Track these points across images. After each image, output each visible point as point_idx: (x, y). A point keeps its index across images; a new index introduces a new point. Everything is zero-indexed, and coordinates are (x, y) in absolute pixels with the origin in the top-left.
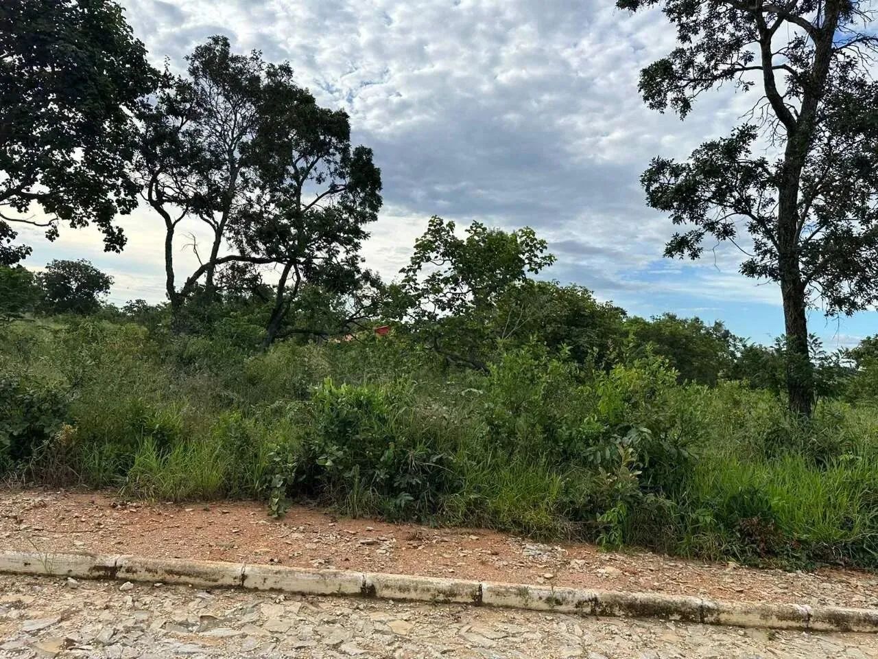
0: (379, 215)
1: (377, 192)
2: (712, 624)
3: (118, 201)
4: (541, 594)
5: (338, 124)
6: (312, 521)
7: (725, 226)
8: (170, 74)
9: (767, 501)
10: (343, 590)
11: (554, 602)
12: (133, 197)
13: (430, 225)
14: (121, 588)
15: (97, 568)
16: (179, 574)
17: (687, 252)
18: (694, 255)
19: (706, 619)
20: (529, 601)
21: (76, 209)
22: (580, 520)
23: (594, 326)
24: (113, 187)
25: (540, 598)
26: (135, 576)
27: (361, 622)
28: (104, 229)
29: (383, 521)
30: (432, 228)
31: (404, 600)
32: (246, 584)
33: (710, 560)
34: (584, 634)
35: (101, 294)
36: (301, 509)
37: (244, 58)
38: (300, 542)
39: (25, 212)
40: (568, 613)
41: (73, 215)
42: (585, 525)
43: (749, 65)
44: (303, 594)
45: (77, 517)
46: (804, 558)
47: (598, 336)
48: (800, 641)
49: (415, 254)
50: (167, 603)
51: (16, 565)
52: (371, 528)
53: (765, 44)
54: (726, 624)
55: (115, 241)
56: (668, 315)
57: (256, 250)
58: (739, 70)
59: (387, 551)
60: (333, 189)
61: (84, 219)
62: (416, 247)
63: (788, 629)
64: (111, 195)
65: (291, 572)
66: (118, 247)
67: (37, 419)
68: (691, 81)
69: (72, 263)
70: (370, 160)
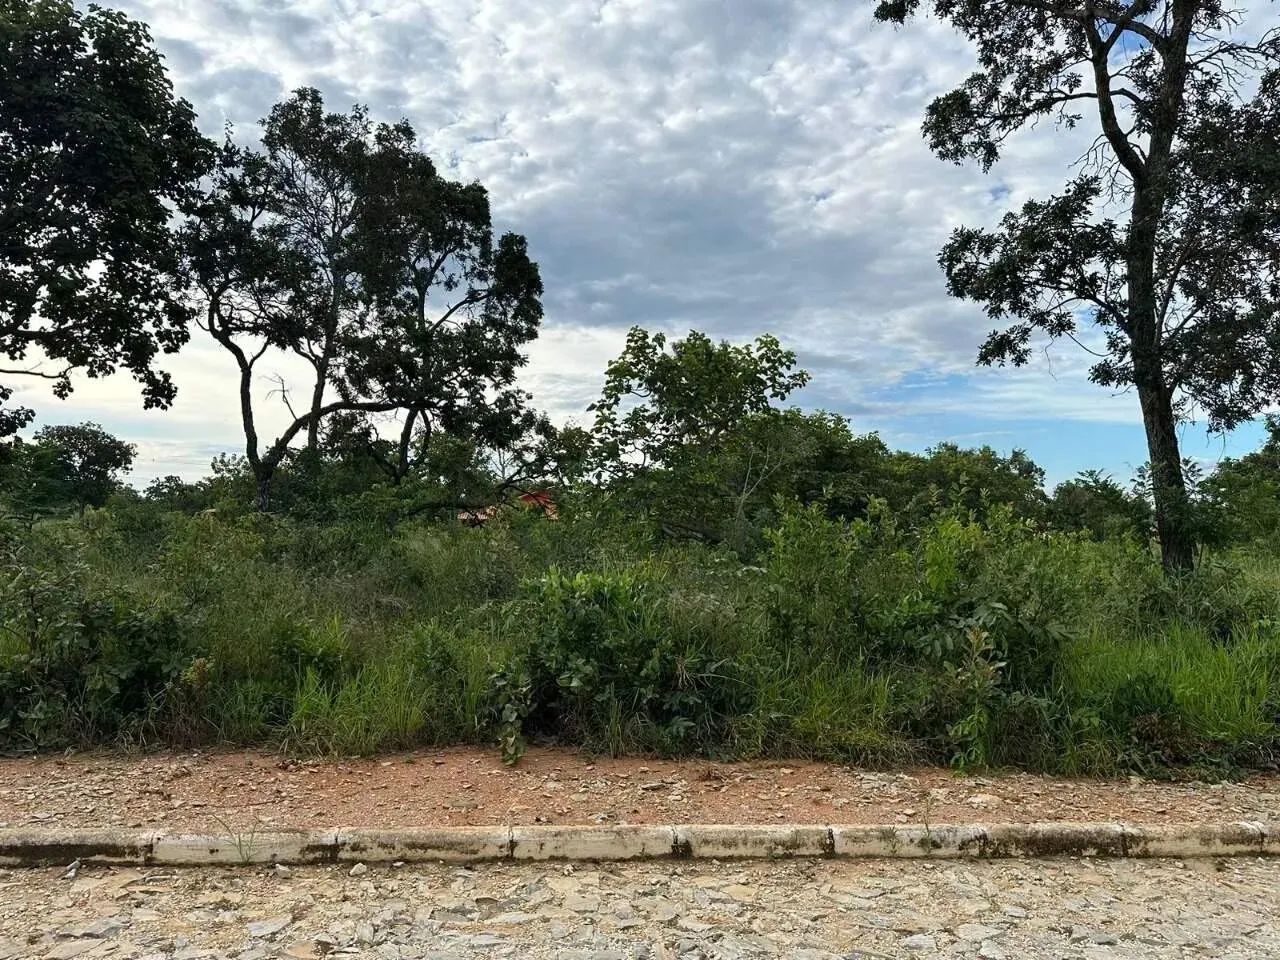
0: (539, 330)
1: (536, 297)
2: (1138, 857)
3: (158, 334)
4: (912, 836)
5: (472, 203)
6: (561, 765)
7: (1060, 317)
8: (234, 147)
9: (1168, 691)
10: (647, 851)
11: (930, 844)
12: (182, 327)
13: (629, 341)
14: (351, 872)
15: (312, 848)
16: (424, 847)
17: (1009, 356)
18: (1020, 360)
19: (1130, 851)
20: (899, 845)
21: (94, 349)
22: (923, 735)
23: (856, 468)
24: (151, 313)
25: (912, 841)
26: (364, 855)
27: (687, 891)
28: (142, 375)
29: (657, 758)
30: (632, 344)
31: (730, 859)
32: (517, 854)
33: (1105, 775)
34: (981, 884)
35: (119, 472)
36: (538, 751)
37: (343, 118)
38: (562, 794)
39: (21, 358)
40: (949, 858)
41: (90, 359)
42: (929, 742)
43: (1076, 91)
44: (595, 861)
45: (242, 785)
46: (1226, 763)
47: (862, 483)
48: (1258, 869)
49: (608, 382)
50: (422, 886)
51: (198, 853)
52: (646, 769)
53: (1100, 63)
54: (1157, 856)
55: (160, 392)
56: (945, 445)
57: (365, 392)
58: (1060, 99)
59: (683, 798)
60: (473, 297)
61: (109, 363)
62: (609, 373)
63: (1238, 854)
64: (148, 327)
65: (575, 832)
66: (164, 401)
67: (148, 654)
68: (996, 118)
69: (73, 428)
70: (524, 251)
